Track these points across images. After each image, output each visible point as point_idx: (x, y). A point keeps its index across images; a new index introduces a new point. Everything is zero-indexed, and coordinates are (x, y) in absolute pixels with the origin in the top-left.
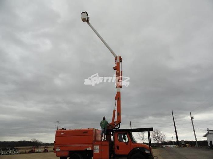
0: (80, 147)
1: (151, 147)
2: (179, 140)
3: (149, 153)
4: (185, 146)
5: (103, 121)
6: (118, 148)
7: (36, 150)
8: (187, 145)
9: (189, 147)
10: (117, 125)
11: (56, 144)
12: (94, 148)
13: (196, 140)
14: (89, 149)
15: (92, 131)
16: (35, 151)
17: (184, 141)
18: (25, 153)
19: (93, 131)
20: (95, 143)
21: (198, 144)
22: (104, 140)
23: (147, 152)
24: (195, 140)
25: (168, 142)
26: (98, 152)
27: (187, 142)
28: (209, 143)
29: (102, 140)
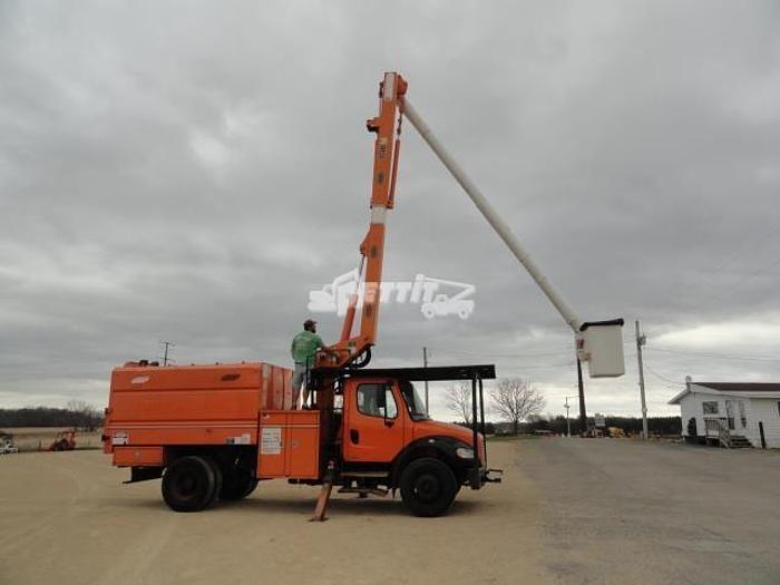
0: (208, 431)
1: (480, 436)
2: (589, 414)
3: (472, 457)
4: (605, 432)
5: (302, 335)
6: (355, 437)
7: (80, 440)
8: (612, 429)
9: (617, 435)
10: (360, 354)
11: (111, 421)
12: (264, 437)
13: (645, 414)
14: (244, 439)
15: (257, 371)
16: (74, 444)
17: (605, 416)
18: (40, 450)
19: (261, 371)
20: (268, 417)
21: (649, 429)
22: (305, 407)
23: (464, 454)
24: (639, 416)
25: (552, 420)
26: (278, 452)
27: (612, 422)
28: (685, 425)
29: (295, 407)
